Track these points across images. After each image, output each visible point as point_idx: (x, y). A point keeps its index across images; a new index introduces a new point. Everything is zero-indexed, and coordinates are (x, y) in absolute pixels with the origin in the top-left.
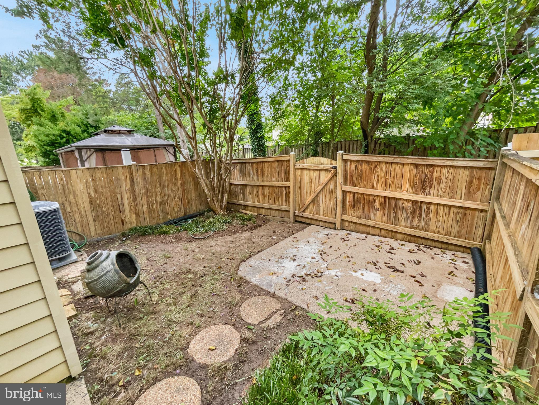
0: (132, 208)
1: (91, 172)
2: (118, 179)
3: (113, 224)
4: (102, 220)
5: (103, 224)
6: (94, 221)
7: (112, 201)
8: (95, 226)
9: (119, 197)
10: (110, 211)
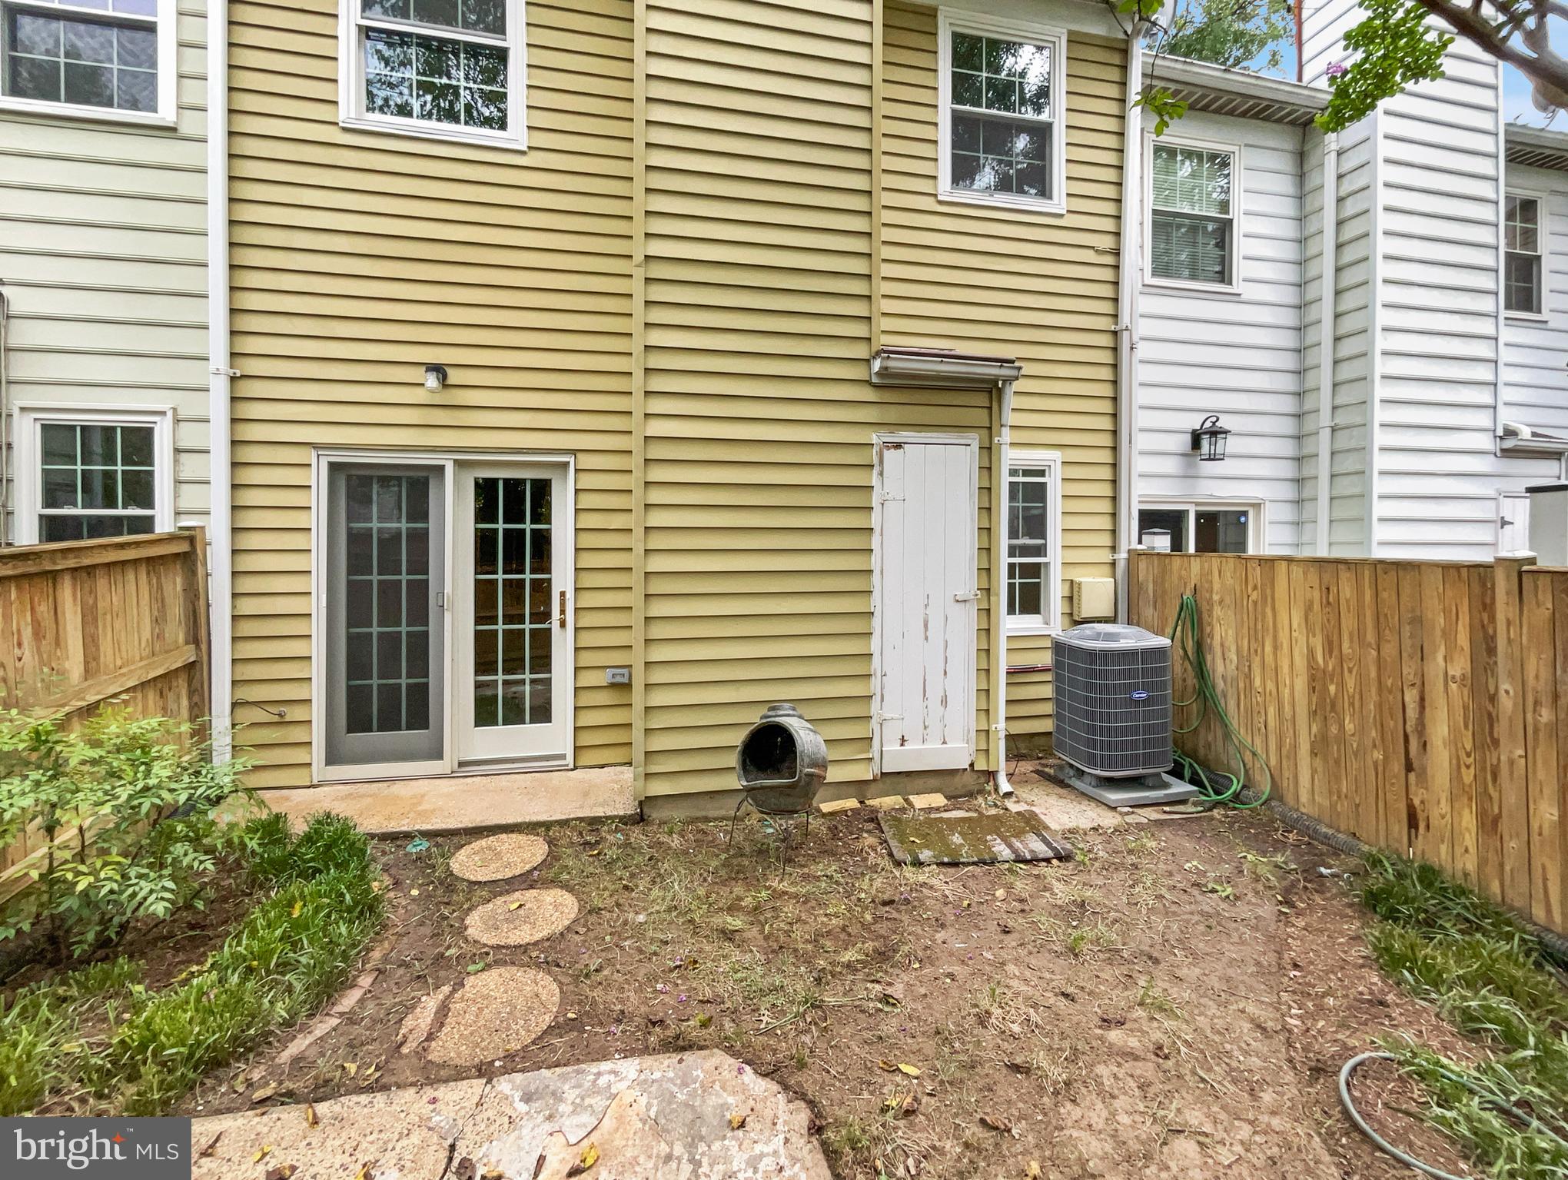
0: (1468, 776)
1: (1326, 577)
2: (1418, 621)
3: (1372, 800)
4: (1337, 762)
5: (1338, 779)
6: (1314, 754)
7: (1380, 706)
8: (1314, 772)
9: (1411, 697)
10: (1369, 743)
